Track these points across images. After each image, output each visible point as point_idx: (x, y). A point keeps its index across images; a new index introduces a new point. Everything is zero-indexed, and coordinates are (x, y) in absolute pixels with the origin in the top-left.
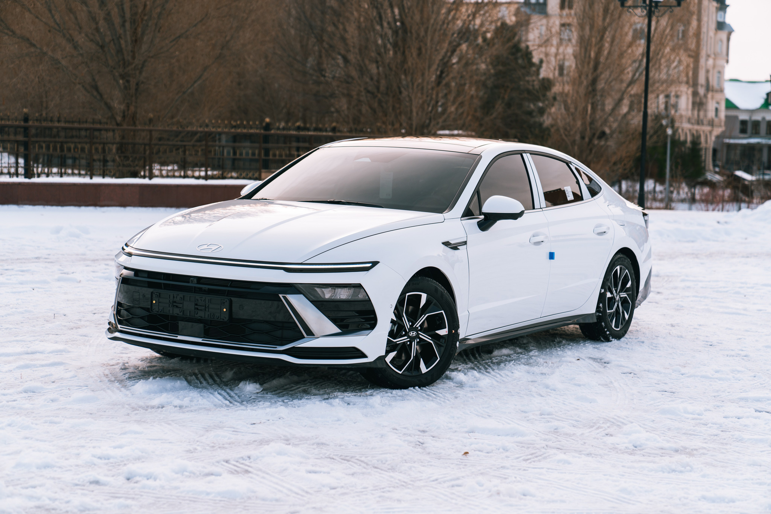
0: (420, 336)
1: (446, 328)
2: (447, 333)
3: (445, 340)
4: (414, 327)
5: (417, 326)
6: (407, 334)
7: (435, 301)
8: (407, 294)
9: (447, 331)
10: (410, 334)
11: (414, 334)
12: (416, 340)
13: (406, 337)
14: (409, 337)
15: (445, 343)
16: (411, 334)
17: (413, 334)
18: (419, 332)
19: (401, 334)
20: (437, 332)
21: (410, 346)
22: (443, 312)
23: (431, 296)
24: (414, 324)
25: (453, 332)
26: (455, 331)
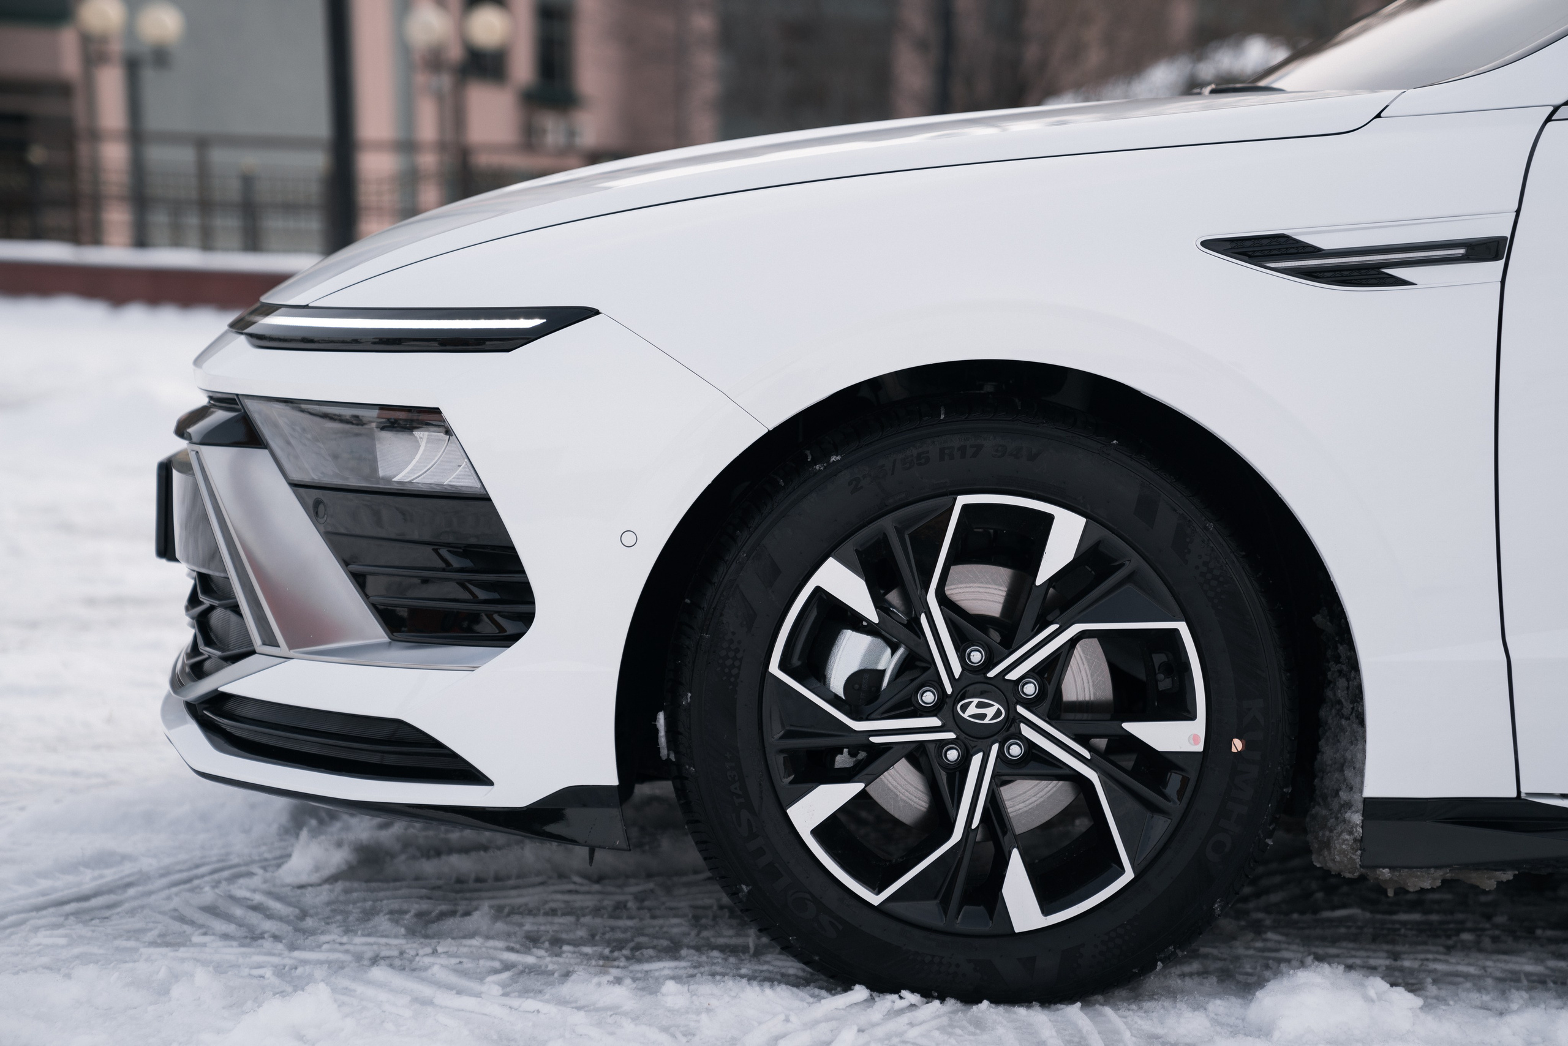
0: (1026, 731)
1: (1192, 716)
2: (1199, 748)
3: (1185, 782)
4: (992, 674)
5: (1013, 676)
6: (946, 709)
7: (1133, 562)
8: (963, 500)
9: (1195, 738)
10: (964, 708)
11: (990, 712)
12: (995, 748)
13: (934, 722)
14: (954, 722)
15: (1181, 793)
16: (972, 710)
17: (982, 711)
18: (1020, 710)
19: (913, 699)
20: (1130, 727)
21: (957, 773)
22: (1182, 627)
23: (1113, 533)
24: (995, 661)
25: (1234, 750)
26: (1246, 746)
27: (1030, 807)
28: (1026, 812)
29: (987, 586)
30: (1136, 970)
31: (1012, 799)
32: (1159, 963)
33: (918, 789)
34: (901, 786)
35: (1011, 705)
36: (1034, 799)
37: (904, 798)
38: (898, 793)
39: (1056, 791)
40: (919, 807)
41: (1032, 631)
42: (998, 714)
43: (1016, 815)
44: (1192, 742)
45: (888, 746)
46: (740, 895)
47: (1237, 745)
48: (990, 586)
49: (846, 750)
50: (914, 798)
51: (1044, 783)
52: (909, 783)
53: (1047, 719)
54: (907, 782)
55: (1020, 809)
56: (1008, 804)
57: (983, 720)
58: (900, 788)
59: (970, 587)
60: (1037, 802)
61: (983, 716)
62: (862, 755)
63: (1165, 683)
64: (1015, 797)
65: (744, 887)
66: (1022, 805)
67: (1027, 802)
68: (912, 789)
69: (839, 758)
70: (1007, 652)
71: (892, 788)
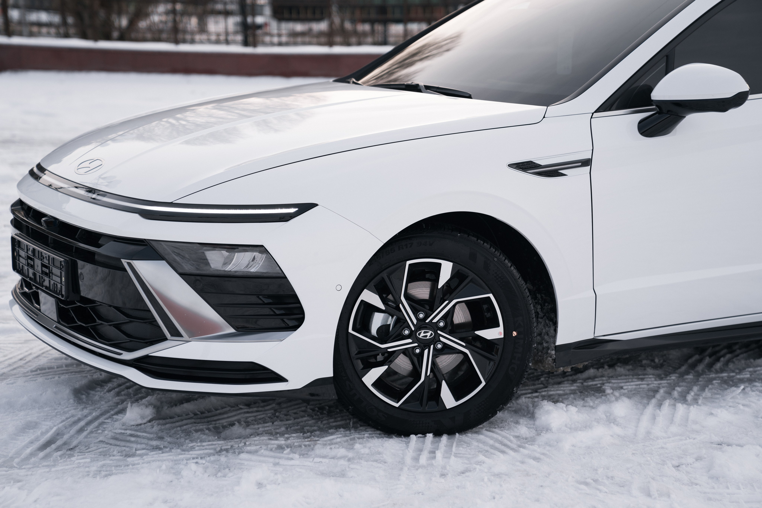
0: (442, 339)
1: (498, 326)
2: (502, 336)
3: (499, 349)
4: (427, 321)
5: (435, 321)
6: (414, 336)
7: (472, 275)
8: (408, 263)
10: (419, 334)
11: (429, 334)
12: (432, 346)
13: (410, 341)
14: (416, 340)
15: (498, 353)
17: (426, 334)
18: (439, 332)
19: (401, 333)
20: (478, 333)
21: (420, 357)
22: (491, 296)
23: (463, 266)
24: (428, 316)
25: (514, 335)
26: (518, 334)
27: (448, 363)
28: (446, 365)
29: (422, 289)
30: (490, 415)
31: (441, 361)
32: (498, 412)
33: (408, 363)
34: (401, 363)
35: (436, 331)
36: (449, 360)
37: (403, 367)
38: (401, 366)
39: (456, 357)
40: (409, 369)
41: (440, 304)
42: (431, 334)
43: (443, 367)
44: (499, 334)
45: (394, 351)
46: (350, 410)
47: (515, 334)
48: (423, 289)
49: (380, 354)
50: (407, 367)
51: (451, 355)
52: (405, 362)
53: (449, 334)
54: (403, 361)
55: (444, 365)
56: (439, 364)
57: (427, 337)
58: (401, 364)
59: (416, 290)
60: (450, 361)
61: (426, 336)
62: (386, 355)
63: (488, 315)
64: (442, 361)
65: (350, 407)
66: (445, 363)
67: (447, 362)
68: (406, 363)
69: (378, 357)
70: (432, 312)
71: (399, 364)
